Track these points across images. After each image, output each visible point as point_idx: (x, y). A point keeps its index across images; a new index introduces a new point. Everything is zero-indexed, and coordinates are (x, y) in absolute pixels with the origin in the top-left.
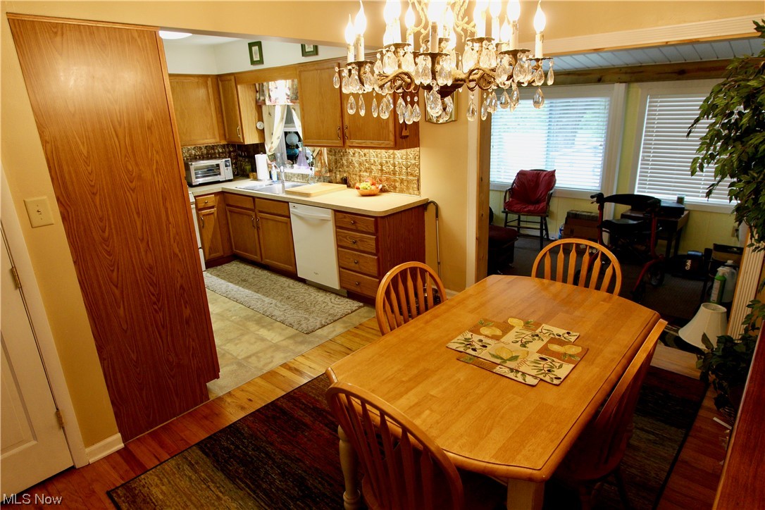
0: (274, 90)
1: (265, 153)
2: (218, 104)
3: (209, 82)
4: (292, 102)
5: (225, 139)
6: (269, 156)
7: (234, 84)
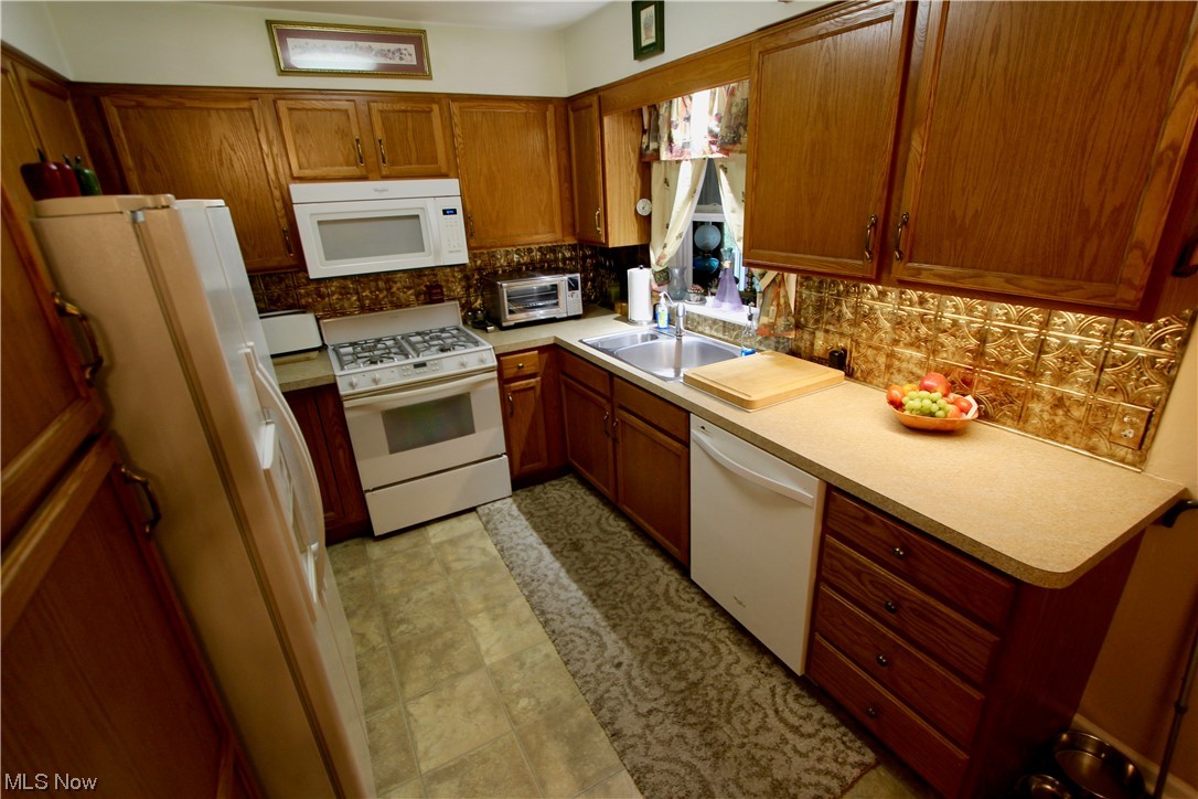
0: (682, 123)
1: (648, 265)
2: (564, 161)
3: (550, 114)
4: (721, 151)
5: (574, 234)
6: (655, 274)
7: (596, 115)
